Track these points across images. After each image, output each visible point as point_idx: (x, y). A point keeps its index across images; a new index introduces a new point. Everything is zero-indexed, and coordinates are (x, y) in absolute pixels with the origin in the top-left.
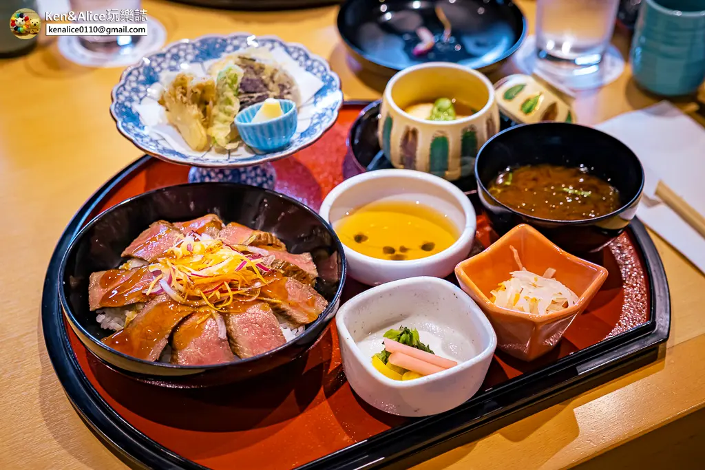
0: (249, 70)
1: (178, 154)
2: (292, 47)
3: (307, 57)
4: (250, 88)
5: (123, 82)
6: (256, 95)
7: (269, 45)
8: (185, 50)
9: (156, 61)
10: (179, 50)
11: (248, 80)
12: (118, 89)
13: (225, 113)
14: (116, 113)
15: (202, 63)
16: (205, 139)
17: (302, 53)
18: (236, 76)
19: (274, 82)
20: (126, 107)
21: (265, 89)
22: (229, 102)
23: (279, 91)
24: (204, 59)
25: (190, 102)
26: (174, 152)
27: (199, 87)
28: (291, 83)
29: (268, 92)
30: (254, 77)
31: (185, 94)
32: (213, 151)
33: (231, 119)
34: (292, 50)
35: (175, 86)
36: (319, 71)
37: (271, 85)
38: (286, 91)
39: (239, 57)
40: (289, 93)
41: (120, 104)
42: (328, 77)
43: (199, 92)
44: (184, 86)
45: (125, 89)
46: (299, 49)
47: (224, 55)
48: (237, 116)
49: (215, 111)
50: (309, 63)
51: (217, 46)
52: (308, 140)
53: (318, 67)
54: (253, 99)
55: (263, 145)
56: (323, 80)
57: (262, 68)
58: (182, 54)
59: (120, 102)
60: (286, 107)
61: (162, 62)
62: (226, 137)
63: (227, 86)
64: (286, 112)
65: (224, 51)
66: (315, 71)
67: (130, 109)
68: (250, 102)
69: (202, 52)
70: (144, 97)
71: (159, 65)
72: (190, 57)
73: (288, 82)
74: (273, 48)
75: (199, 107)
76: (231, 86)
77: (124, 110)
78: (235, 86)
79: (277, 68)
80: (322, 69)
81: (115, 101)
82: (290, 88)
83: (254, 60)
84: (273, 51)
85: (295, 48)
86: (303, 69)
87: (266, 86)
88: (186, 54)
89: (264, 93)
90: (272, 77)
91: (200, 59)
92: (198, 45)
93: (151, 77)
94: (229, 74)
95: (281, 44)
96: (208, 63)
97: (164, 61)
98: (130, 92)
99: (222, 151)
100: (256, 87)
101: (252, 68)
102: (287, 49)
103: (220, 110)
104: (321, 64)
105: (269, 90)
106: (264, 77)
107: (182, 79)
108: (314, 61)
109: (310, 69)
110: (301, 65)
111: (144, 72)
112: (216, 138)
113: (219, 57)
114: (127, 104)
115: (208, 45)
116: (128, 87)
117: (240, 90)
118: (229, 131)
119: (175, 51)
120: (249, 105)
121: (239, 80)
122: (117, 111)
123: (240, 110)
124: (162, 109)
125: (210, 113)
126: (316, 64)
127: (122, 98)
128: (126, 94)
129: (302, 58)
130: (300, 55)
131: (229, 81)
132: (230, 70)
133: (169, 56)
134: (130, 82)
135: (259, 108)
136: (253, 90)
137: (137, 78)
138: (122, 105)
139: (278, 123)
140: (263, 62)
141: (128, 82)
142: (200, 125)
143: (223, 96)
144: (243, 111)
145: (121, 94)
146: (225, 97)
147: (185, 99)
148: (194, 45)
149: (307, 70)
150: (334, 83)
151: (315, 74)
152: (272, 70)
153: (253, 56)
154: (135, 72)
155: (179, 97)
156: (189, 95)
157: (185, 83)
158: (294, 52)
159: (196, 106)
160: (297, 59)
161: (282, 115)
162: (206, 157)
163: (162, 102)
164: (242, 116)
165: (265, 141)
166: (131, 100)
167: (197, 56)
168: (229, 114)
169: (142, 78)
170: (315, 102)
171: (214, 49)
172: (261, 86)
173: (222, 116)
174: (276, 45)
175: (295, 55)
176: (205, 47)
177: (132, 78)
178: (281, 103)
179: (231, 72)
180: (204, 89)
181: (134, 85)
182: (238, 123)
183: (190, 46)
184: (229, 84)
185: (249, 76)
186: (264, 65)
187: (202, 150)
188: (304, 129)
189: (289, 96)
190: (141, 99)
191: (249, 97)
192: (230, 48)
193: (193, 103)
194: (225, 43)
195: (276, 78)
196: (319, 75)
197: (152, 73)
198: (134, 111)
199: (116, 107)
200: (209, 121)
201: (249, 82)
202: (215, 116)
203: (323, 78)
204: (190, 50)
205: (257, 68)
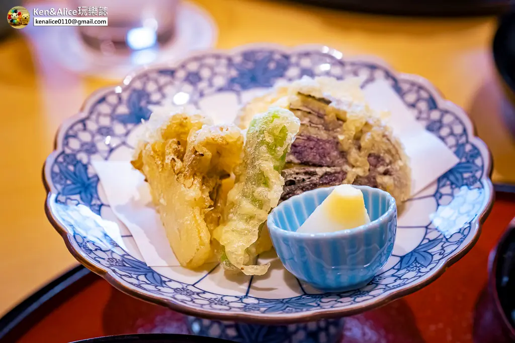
0: (316, 120)
1: (149, 271)
2: (406, 81)
3: (433, 104)
4: (310, 157)
5: (84, 115)
6: (320, 171)
7: (364, 75)
8: (211, 68)
9: (156, 81)
10: (202, 66)
11: (309, 139)
12: (71, 127)
13: (254, 200)
14: (52, 172)
15: (238, 93)
16: (206, 249)
17: (424, 94)
18: (283, 130)
19: (359, 148)
20: (76, 163)
21: (341, 161)
22: (263, 180)
23: (367, 167)
24: (245, 87)
25: (187, 171)
26: (141, 268)
27: (208, 144)
28: (394, 152)
29: (346, 167)
30: (323, 135)
31: (181, 156)
32: (220, 273)
33: (262, 214)
34: (405, 87)
35: (166, 136)
36: (452, 134)
37: (354, 154)
38: (381, 169)
39: (299, 93)
40: (386, 173)
41: (68, 155)
42: (468, 148)
43: (209, 154)
44: (183, 137)
45: (85, 129)
46: (421, 88)
47: (280, 83)
48: (275, 210)
49: (234, 194)
50: (435, 115)
51: (272, 66)
52: (412, 279)
53: (450, 126)
54: (315, 179)
55: (317, 279)
56: (457, 153)
57: (340, 119)
58: (205, 73)
59: (68, 151)
60: (376, 206)
61: (166, 84)
62: (247, 251)
63: (264, 148)
64: (375, 217)
65: (281, 76)
66: (445, 132)
67: (85, 167)
68: (307, 182)
69: (242, 74)
70: (118, 146)
71: (160, 89)
72: (220, 81)
73: (388, 151)
74: (371, 80)
75: (204, 181)
76: (271, 148)
77: (71, 168)
78: (280, 151)
79: (371, 122)
80: (458, 129)
81: (60, 149)
82: (391, 163)
83: (328, 102)
84: (370, 87)
85: (413, 84)
86: (422, 125)
87: (343, 154)
88: (214, 74)
89: (338, 169)
90: (357, 139)
91: (237, 87)
92: (238, 59)
93: (141, 109)
94: (271, 126)
95: (388, 75)
96: (250, 95)
97: (171, 83)
98: (93, 136)
99: (236, 276)
100: (323, 156)
101: (320, 117)
102: (397, 87)
103: (244, 195)
104: (457, 119)
105: (347, 162)
106: (341, 137)
107: (181, 125)
108: (445, 112)
109: (434, 127)
110: (418, 118)
111: (129, 100)
112: (227, 249)
113: (271, 86)
114: (83, 157)
115: (256, 62)
116: (92, 126)
117: (292, 158)
118: (254, 239)
119: (193, 67)
120: (304, 189)
121: (291, 138)
122: (56, 169)
123: (283, 198)
124: (138, 176)
125: (226, 198)
126: (447, 119)
127: (74, 144)
128: (85, 137)
129: (423, 105)
130: (419, 99)
131: (269, 139)
132: (275, 117)
133: (181, 74)
134: (99, 114)
135: (322, 198)
136: (317, 159)
137: (114, 108)
138: (72, 159)
139: (353, 240)
140: (344, 108)
141: (94, 117)
142: (200, 219)
143: (254, 167)
144: (290, 201)
145: (75, 136)
146: (257, 171)
147: (179, 164)
148: (230, 60)
149: (430, 128)
150: (478, 162)
151: (442, 139)
152: (359, 125)
153: (325, 94)
154: (113, 99)
155: (168, 161)
156: (189, 157)
157: (186, 133)
158: (410, 91)
159: (197, 181)
160: (413, 106)
161: (365, 223)
162: (202, 286)
163: (137, 164)
164: (287, 209)
165: (321, 270)
166: (91, 149)
167: (232, 81)
168: (260, 203)
169: (123, 110)
170: (437, 196)
171: (266, 69)
172: (335, 153)
173: (247, 206)
174: (379, 74)
175: (411, 98)
176: (250, 65)
177: (104, 108)
178: (366, 194)
179: (277, 122)
180: (220, 150)
181: (105, 121)
182: (272, 226)
183: (224, 62)
184: (268, 144)
185: (313, 132)
186: (345, 113)
187: (198, 269)
188: (409, 248)
189: (386, 179)
190: (111, 150)
191: (306, 173)
192: (293, 72)
193: (194, 175)
194: (285, 61)
195: (366, 140)
196: (452, 141)
197: (143, 103)
198: (91, 172)
199: (56, 161)
200: (222, 212)
201: (311, 144)
202: (233, 204)
203: (459, 150)
204: (222, 68)
205: (330, 117)
